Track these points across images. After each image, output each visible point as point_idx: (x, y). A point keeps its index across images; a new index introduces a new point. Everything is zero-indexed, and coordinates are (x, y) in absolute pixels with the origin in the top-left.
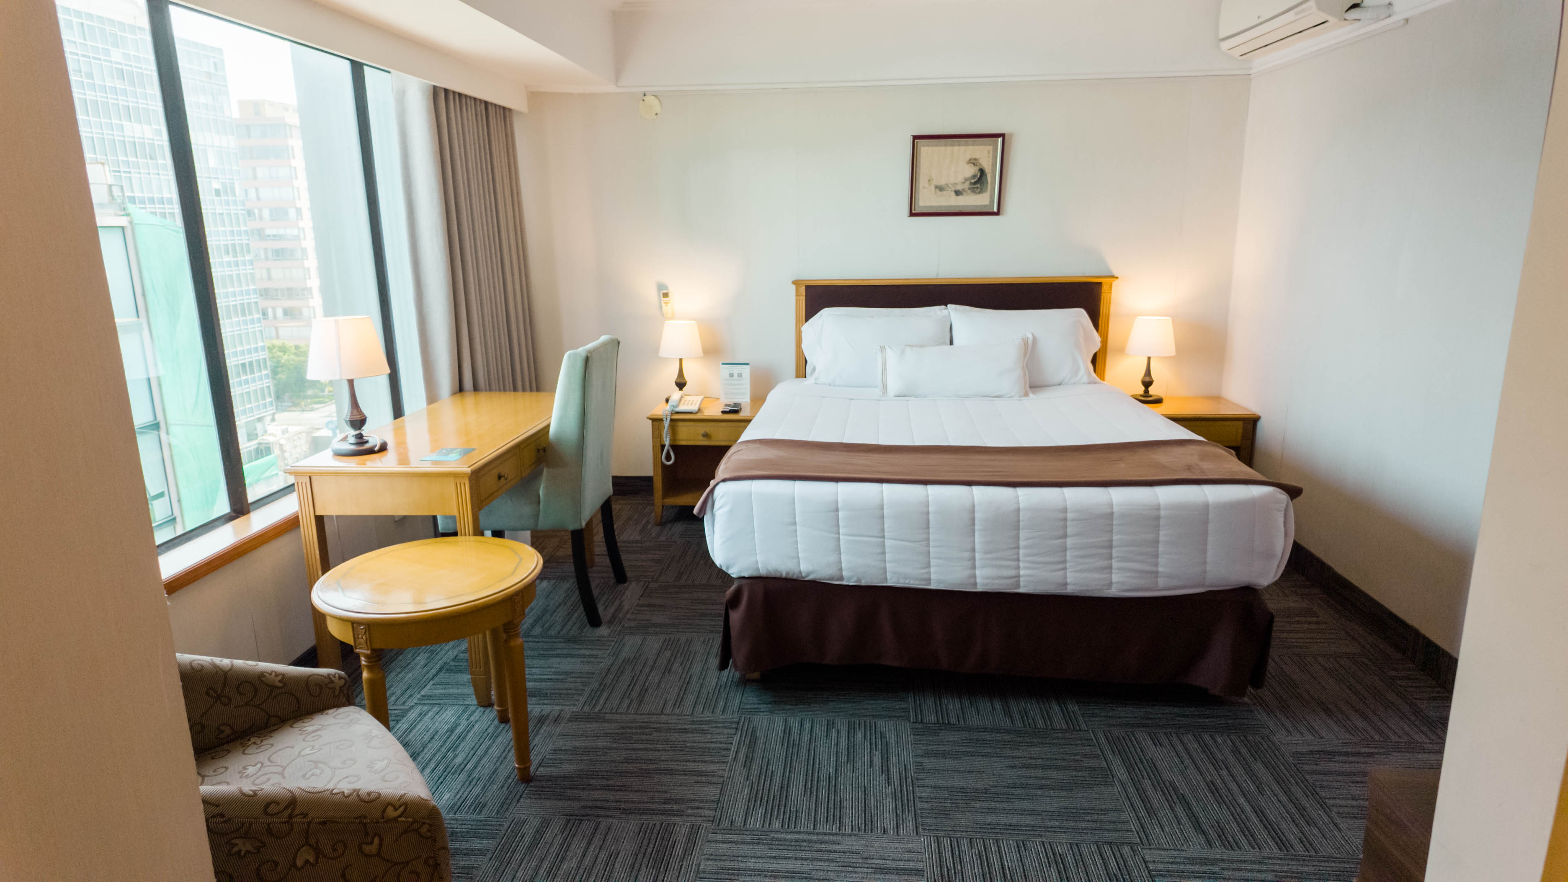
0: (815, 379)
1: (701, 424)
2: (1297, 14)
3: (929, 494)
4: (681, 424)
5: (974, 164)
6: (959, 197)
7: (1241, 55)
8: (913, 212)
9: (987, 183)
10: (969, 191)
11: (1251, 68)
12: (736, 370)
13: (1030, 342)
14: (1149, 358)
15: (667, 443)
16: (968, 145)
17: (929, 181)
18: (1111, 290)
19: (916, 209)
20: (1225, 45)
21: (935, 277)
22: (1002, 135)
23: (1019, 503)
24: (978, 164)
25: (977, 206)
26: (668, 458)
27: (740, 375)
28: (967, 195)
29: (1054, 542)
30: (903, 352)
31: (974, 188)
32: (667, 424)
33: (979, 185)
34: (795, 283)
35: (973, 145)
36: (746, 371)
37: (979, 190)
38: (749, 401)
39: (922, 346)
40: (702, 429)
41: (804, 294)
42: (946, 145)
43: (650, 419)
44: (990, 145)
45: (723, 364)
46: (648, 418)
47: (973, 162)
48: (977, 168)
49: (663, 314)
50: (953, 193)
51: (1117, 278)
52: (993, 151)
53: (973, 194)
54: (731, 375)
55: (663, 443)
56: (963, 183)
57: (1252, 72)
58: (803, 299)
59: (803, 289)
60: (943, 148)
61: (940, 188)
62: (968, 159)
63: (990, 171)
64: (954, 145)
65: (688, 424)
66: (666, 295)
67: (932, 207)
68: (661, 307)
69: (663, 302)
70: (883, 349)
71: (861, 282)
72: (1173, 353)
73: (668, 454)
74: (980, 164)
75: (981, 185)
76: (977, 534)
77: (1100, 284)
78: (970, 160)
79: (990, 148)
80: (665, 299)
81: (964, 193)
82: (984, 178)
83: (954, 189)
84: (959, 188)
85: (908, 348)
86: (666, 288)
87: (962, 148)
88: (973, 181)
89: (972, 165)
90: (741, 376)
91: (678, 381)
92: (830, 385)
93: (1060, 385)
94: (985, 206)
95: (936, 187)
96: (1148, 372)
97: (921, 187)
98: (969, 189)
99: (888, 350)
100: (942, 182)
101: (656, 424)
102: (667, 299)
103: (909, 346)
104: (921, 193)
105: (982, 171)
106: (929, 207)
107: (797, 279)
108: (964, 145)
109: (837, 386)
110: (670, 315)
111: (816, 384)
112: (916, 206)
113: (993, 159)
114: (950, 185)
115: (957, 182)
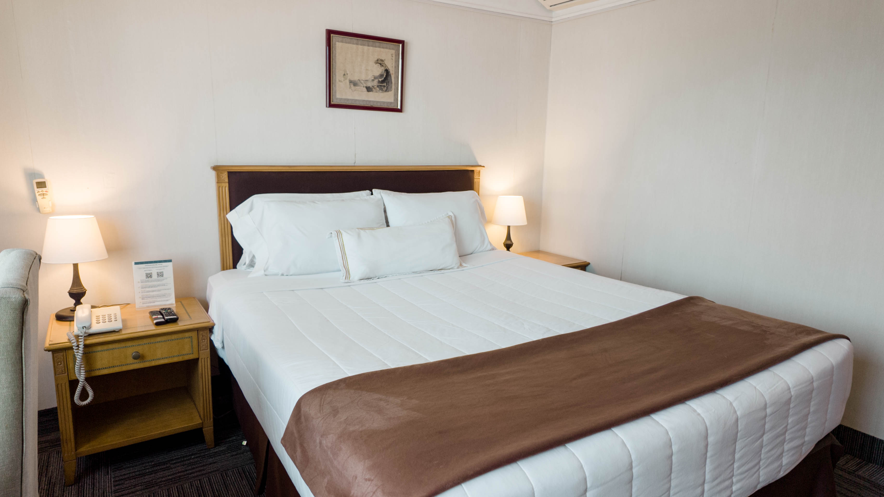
0: (264, 271)
1: (129, 344)
3: (667, 428)
4: (99, 348)
5: (381, 64)
6: (371, 93)
7: (551, 6)
8: (332, 103)
9: (392, 83)
10: (378, 88)
11: (552, 18)
12: (154, 269)
13: (453, 219)
14: (509, 227)
15: (81, 377)
16: (376, 47)
17: (344, 75)
18: (479, 175)
19: (334, 101)
21: (354, 164)
22: (402, 42)
24: (384, 65)
25: (384, 103)
26: (84, 395)
27: (160, 275)
28: (376, 92)
30: (359, 236)
31: (381, 86)
32: (79, 354)
33: (384, 84)
34: (216, 168)
35: (380, 47)
36: (168, 269)
37: (385, 88)
38: (174, 302)
39: (372, 229)
40: (131, 350)
41: (227, 180)
42: (357, 44)
43: (49, 351)
44: (393, 49)
45: (136, 263)
46: (46, 350)
48: (383, 69)
49: (38, 210)
50: (365, 89)
51: (484, 167)
52: (396, 55)
53: (381, 91)
54: (149, 276)
55: (73, 378)
56: (373, 80)
57: (553, 20)
58: (226, 186)
59: (225, 177)
60: (354, 46)
61: (354, 83)
62: (376, 60)
63: (394, 72)
64: (364, 45)
65: (110, 346)
66: (42, 185)
67: (348, 100)
68: (34, 200)
69: (37, 194)
70: (339, 233)
71: (288, 168)
72: (525, 223)
73: (84, 390)
74: (386, 66)
75: (387, 84)
77: (473, 171)
78: (378, 60)
79: (393, 52)
80: (40, 190)
81: (374, 90)
82: (389, 78)
83: (365, 85)
84: (370, 84)
85: (362, 232)
86: (41, 176)
87: (371, 48)
88: (380, 80)
89: (380, 65)
90: (162, 276)
91: (75, 291)
92: (283, 275)
94: (391, 103)
95: (351, 82)
96: (508, 237)
97: (337, 80)
98: (378, 86)
99: (343, 234)
100: (356, 78)
101: (60, 355)
102: (44, 189)
103: (361, 229)
104: (337, 85)
105: (387, 71)
106: (345, 99)
107: (216, 164)
108: (372, 46)
109: (291, 275)
110: (48, 210)
111: (266, 275)
112: (334, 97)
113: (395, 62)
114: (362, 82)
115: (368, 79)
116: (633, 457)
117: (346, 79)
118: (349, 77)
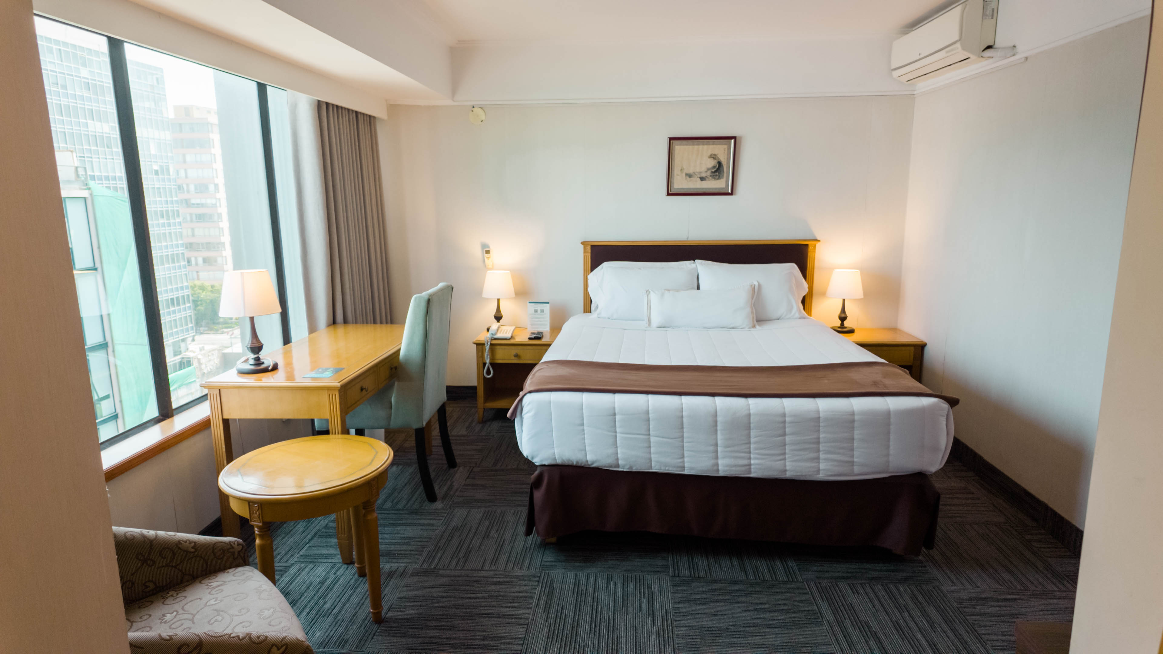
0: (598, 315)
1: (513, 347)
2: (947, 52)
3: (683, 402)
4: (498, 347)
5: (714, 158)
6: (704, 182)
7: (908, 81)
8: (670, 192)
9: (724, 172)
10: (711, 178)
11: (914, 90)
12: (539, 307)
13: (756, 288)
14: (844, 300)
15: (488, 361)
16: (709, 145)
17: (681, 170)
18: (815, 249)
19: (672, 190)
20: (896, 74)
21: (686, 240)
22: (734, 138)
23: (750, 410)
24: (717, 159)
25: (716, 188)
26: (488, 373)
28: (709, 180)
29: (776, 439)
30: (663, 295)
31: (713, 175)
32: (487, 347)
33: (717, 174)
34: (582, 243)
35: (713, 144)
36: (547, 308)
37: (718, 177)
38: (549, 330)
39: (677, 291)
40: (514, 351)
41: (590, 251)
42: (693, 145)
43: (475, 344)
44: (725, 144)
45: (530, 303)
46: (473, 343)
47: (713, 157)
48: (716, 161)
49: (485, 266)
50: (699, 179)
51: (819, 241)
52: (728, 149)
53: (714, 180)
54: (536, 311)
55: (484, 362)
56: (706, 172)
57: (915, 93)
58: (589, 255)
59: (589, 248)
60: (691, 147)
61: (689, 176)
62: (709, 154)
63: (726, 163)
64: (699, 145)
65: (504, 347)
66: (488, 252)
67: (683, 189)
68: (484, 261)
69: (485, 257)
70: (648, 292)
71: (631, 243)
72: (862, 297)
73: (488, 369)
74: (719, 159)
75: (719, 173)
76: (719, 432)
77: (807, 245)
78: (711, 155)
79: (726, 147)
80: (487, 255)
81: (707, 179)
82: (721, 169)
83: (699, 176)
84: (703, 175)
85: (666, 291)
86: (489, 247)
87: (705, 147)
88: (713, 170)
89: (713, 159)
90: (543, 312)
91: (496, 315)
92: (609, 319)
93: (778, 319)
94: (723, 188)
95: (687, 175)
96: (843, 310)
97: (675, 175)
98: (711, 176)
99: (652, 293)
100: (691, 171)
101: (480, 347)
102: (489, 255)
103: (668, 290)
104: (675, 178)
105: (720, 163)
106: (681, 189)
107: (584, 240)
108: (706, 145)
109: (615, 319)
110: (490, 267)
111: (599, 318)
112: (672, 188)
113: (728, 155)
114: (697, 174)
115: (701, 171)
116: (650, 408)
117: (682, 173)
118: (686, 171)
